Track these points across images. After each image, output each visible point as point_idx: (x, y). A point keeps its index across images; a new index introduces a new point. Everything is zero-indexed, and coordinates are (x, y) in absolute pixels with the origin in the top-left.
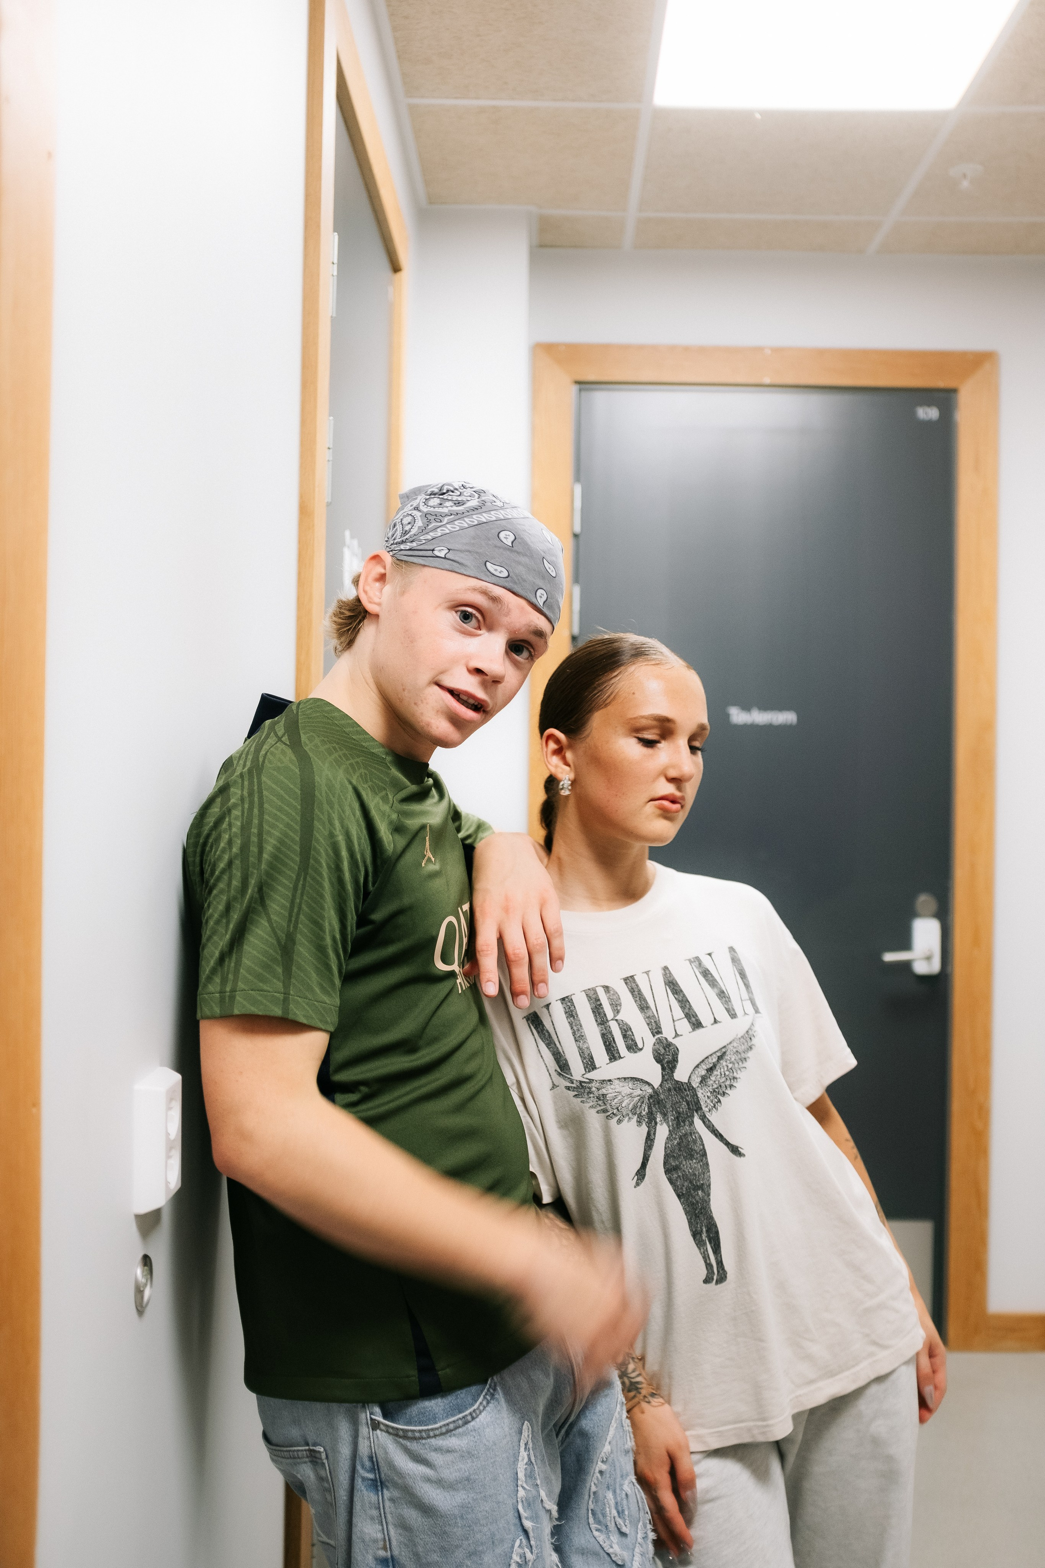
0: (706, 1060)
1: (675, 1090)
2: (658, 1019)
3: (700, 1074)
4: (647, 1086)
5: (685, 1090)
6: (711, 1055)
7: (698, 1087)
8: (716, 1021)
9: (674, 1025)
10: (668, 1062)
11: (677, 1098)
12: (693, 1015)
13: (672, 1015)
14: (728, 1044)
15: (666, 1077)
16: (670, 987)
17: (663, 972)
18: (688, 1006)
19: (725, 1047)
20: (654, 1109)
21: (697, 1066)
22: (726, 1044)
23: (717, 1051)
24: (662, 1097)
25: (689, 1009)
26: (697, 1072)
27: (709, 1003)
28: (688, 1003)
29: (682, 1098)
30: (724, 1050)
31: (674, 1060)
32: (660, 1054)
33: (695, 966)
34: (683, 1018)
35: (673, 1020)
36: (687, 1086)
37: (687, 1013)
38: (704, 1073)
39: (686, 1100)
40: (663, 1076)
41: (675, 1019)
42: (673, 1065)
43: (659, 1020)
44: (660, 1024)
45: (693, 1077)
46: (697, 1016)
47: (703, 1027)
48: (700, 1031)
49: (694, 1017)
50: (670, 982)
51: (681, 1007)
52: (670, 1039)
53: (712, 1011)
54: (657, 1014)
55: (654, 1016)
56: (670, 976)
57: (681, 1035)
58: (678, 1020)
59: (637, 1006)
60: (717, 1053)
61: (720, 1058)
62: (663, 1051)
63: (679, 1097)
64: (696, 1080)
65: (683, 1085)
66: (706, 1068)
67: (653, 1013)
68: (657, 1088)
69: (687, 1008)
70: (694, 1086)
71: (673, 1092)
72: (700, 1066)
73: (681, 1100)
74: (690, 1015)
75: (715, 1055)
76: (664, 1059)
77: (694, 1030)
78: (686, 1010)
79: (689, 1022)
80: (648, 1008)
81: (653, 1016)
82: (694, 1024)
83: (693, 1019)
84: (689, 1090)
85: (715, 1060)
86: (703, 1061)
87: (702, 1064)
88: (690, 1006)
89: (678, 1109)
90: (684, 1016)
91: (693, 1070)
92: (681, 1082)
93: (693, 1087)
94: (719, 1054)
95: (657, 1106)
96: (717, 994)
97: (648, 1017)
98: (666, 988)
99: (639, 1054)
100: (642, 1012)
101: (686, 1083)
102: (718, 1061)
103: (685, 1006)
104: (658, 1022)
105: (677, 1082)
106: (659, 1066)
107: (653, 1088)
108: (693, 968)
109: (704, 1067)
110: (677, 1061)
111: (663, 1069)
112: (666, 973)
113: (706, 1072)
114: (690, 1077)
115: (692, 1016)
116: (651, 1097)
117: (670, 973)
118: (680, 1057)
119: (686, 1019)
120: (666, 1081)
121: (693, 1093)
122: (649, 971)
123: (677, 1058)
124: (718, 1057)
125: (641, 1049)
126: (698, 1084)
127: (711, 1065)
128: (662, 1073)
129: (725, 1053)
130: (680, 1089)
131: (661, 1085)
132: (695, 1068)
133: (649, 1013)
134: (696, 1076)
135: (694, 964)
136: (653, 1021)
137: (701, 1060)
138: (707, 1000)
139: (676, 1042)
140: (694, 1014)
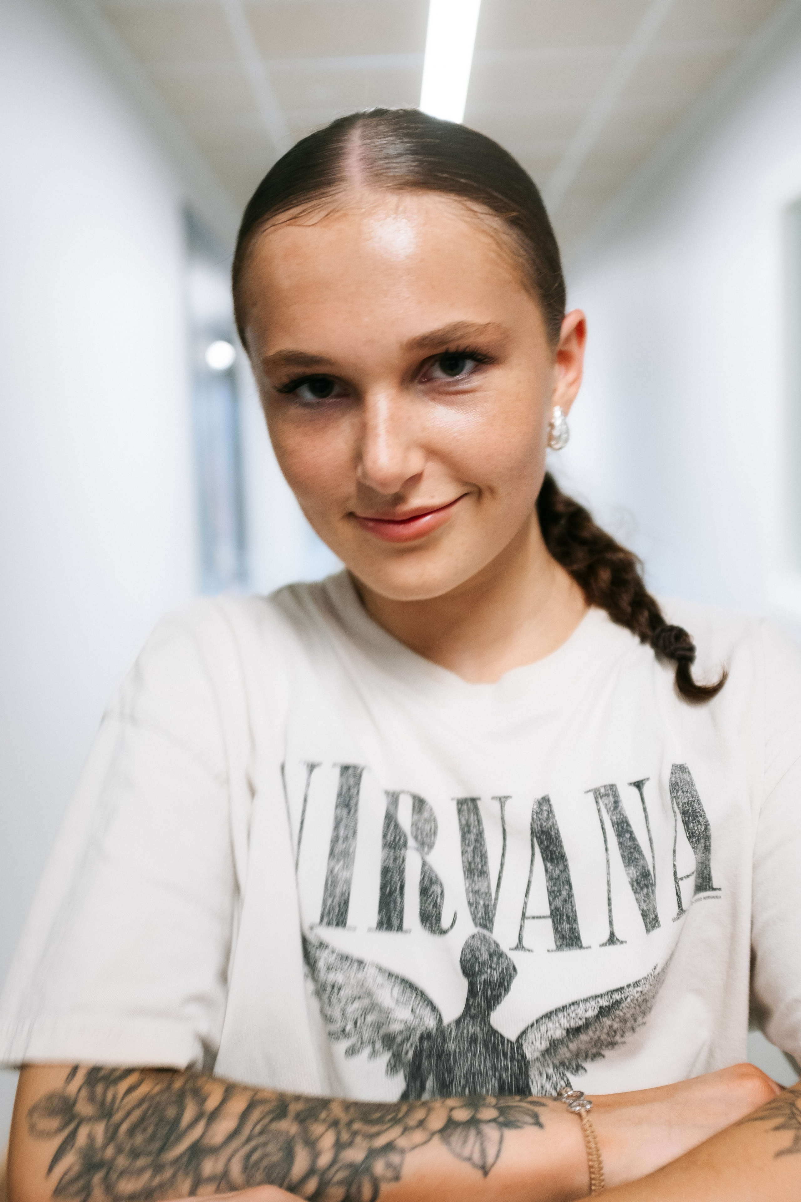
0: (572, 1007)
1: (486, 1045)
2: (493, 901)
3: (549, 1034)
4: (428, 1009)
5: (505, 1056)
6: (586, 1000)
7: (538, 1059)
8: (612, 939)
9: (521, 927)
10: (487, 983)
11: (482, 1064)
12: (568, 917)
13: (525, 903)
14: (629, 986)
15: (473, 1011)
16: (540, 843)
17: (535, 806)
18: (564, 893)
19: (620, 990)
20: (425, 1064)
21: (549, 1016)
22: (624, 984)
23: (601, 996)
24: (451, 1046)
25: (565, 901)
26: (543, 1028)
27: (609, 899)
28: (567, 887)
29: (494, 1068)
30: (617, 996)
31: (501, 984)
32: (477, 959)
33: (606, 805)
34: (544, 917)
35: (524, 914)
36: (512, 1049)
37: (557, 909)
38: (559, 1034)
39: (500, 1077)
40: (468, 1007)
41: (527, 915)
42: (495, 992)
43: (495, 905)
44: (494, 915)
45: (531, 1035)
46: (575, 920)
47: (581, 947)
48: (571, 955)
49: (569, 922)
50: (542, 832)
51: (550, 892)
52: (505, 947)
53: (610, 916)
54: (497, 891)
55: (488, 894)
56: (548, 818)
57: (529, 951)
58: (534, 918)
59: (463, 862)
60: (599, 999)
61: (603, 1012)
62: (485, 956)
63: (489, 1064)
64: (538, 1044)
65: (503, 1044)
66: (567, 1025)
67: (489, 887)
68: (449, 1025)
69: (561, 898)
70: (528, 1056)
71: (480, 1048)
72: (554, 1018)
73: (490, 1073)
74: (561, 916)
75: (593, 1003)
76: (480, 973)
77: (559, 948)
78: (558, 903)
79: (556, 930)
80: (483, 873)
81: (486, 894)
82: (563, 937)
83: (566, 926)
84: (512, 1060)
85: (591, 1014)
86: (564, 1008)
87: (561, 1015)
88: (570, 895)
89: (478, 1088)
90: (548, 913)
91: (537, 1021)
92: (502, 1037)
93: (523, 1056)
94: (604, 1002)
95: (434, 1061)
96: (632, 879)
97: (476, 892)
98: (532, 841)
99: (436, 939)
100: (466, 877)
101: (511, 1042)
102: (597, 1017)
103: (560, 891)
104: (491, 907)
105: (494, 1032)
106: (464, 983)
107: (440, 1021)
108: (599, 810)
109: (565, 1022)
110: (507, 989)
111: (472, 992)
112: (541, 810)
113: (565, 1033)
114: (524, 1033)
115: (565, 918)
116: (427, 1036)
117: (550, 811)
118: (515, 985)
119: (550, 921)
120: (473, 1018)
121: (520, 1068)
122: (507, 797)
123: (509, 983)
124: (601, 1008)
125: (443, 932)
126: (537, 1054)
127: (581, 1023)
128: (468, 1000)
129: (618, 1003)
130: (495, 1048)
131: (458, 1022)
132: (541, 1018)
133: (481, 885)
134: (538, 1036)
135: (605, 800)
136: (482, 903)
137: (560, 1004)
138: (609, 891)
139: (516, 957)
140: (571, 915)
